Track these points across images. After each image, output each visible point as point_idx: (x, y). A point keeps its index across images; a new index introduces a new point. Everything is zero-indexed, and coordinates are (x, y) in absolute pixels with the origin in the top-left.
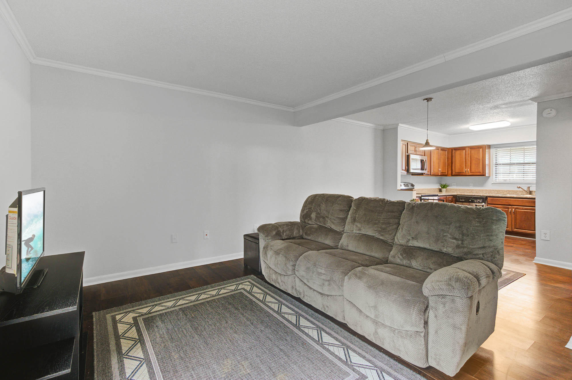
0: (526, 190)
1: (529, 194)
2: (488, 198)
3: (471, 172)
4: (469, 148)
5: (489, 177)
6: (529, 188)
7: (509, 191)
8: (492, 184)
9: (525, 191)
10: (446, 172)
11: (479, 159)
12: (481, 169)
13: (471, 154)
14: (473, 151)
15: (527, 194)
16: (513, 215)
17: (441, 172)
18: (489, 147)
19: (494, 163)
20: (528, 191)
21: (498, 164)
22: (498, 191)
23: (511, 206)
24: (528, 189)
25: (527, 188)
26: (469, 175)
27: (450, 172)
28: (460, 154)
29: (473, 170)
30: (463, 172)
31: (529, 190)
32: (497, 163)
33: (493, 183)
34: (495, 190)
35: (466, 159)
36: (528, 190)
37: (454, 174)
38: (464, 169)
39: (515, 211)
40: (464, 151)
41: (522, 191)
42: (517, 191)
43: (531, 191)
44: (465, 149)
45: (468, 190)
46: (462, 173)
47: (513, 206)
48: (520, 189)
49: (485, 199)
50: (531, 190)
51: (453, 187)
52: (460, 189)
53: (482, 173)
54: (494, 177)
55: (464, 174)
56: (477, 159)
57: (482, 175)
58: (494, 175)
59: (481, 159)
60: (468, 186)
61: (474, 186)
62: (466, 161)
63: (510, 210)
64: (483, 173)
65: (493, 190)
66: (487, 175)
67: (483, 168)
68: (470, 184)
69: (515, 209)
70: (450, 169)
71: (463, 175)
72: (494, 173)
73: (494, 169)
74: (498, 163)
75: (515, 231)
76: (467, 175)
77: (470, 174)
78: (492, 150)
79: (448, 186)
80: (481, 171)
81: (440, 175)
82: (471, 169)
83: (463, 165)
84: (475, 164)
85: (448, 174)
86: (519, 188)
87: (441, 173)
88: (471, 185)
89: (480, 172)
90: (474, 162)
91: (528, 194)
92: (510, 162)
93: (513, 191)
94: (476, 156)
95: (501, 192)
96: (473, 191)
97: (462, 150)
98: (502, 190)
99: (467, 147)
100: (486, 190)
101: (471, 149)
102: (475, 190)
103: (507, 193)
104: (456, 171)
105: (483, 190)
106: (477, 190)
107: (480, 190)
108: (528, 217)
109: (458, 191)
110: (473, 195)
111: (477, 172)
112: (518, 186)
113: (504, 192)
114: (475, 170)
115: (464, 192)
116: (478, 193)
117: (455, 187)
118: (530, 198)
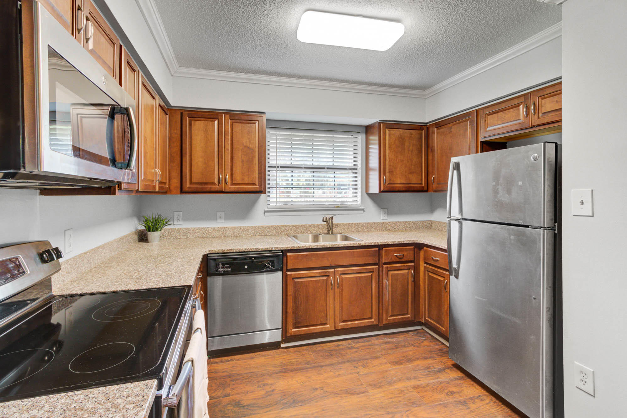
2: (288, 254)
3: (233, 184)
4: (228, 117)
6: (332, 218)
7: (295, 226)
8: (265, 212)
10: (168, 181)
11: (253, 150)
12: (256, 175)
13: (232, 134)
14: (238, 127)
16: (337, 291)
20: (331, 226)
22: (277, 229)
23: (333, 270)
24: (330, 221)
26: (229, 190)
27: (176, 182)
28: (206, 131)
29: (238, 178)
30: (213, 183)
33: (266, 210)
34: (272, 227)
35: (220, 146)
36: (330, 224)
37: (189, 188)
38: (216, 173)
39: (342, 279)
40: (216, 123)
43: (333, 225)
44: (218, 118)
45: (214, 229)
46: (209, 186)
47: (336, 269)
49: (281, 258)
51: (175, 222)
52: (194, 230)
53: (257, 187)
55: (216, 188)
56: (248, 148)
57: (257, 191)
59: (256, 149)
61: (228, 218)
62: (219, 152)
63: (332, 278)
64: (260, 185)
65: (268, 227)
67: (260, 173)
68: (219, 214)
69: (340, 274)
70: (176, 174)
71: (213, 190)
75: (339, 328)
76: (223, 190)
77: (231, 188)
80: (256, 181)
81: (157, 190)
82: (234, 176)
83: (213, 160)
84: (242, 161)
85: (169, 188)
87: (160, 182)
88: (220, 217)
89: (254, 184)
90: (239, 156)
91: (331, 231)
92: (291, 163)
93: (304, 226)
94: (245, 141)
95: (283, 229)
96: (226, 232)
97: (211, 119)
98: (284, 226)
99: (223, 113)
100: (255, 227)
101: (233, 121)
102: (232, 228)
103: (293, 231)
104: (194, 180)
105: (248, 229)
106: (235, 227)
107: (240, 228)
108: (361, 289)
109: (189, 235)
110: (253, 250)
111: (247, 182)
112: (324, 217)
113: (289, 230)
114: (243, 179)
115: (204, 236)
116: (237, 236)
117: (181, 222)
118: (366, 245)
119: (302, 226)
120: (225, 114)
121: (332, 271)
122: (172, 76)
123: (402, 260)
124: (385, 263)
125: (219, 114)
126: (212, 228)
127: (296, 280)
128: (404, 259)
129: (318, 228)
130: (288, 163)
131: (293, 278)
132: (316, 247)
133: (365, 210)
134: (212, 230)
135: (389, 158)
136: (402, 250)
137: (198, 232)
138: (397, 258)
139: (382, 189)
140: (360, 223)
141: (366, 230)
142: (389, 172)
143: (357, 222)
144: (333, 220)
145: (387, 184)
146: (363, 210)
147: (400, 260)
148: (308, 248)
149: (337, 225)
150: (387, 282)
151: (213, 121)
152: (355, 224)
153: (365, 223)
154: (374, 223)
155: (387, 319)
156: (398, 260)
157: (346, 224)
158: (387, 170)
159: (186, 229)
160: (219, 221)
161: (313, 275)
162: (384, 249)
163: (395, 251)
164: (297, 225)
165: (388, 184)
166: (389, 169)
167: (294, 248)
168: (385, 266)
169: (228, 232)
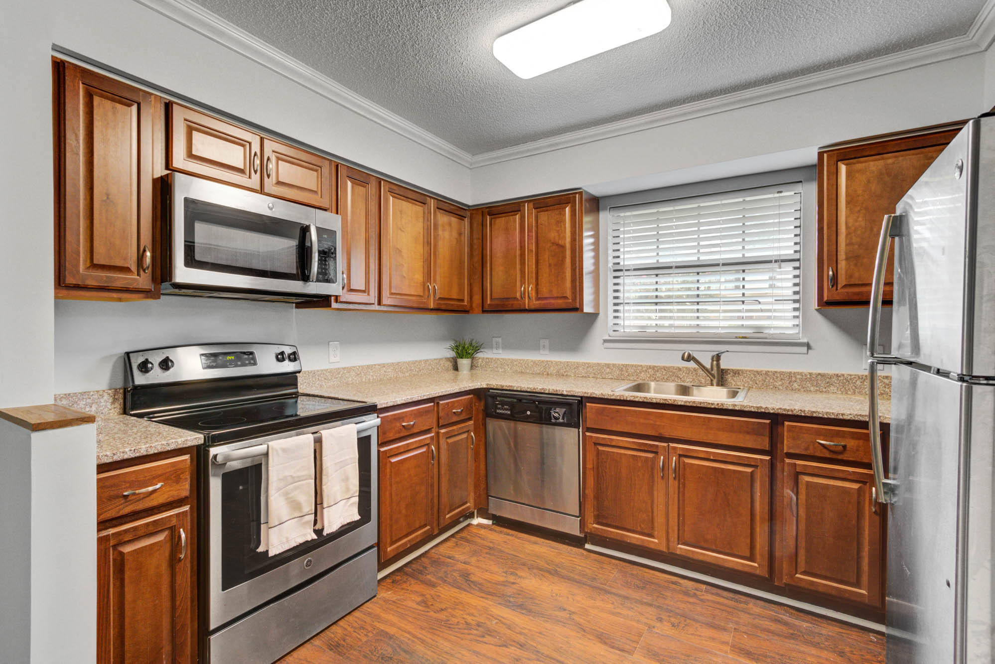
0: (708, 366)
1: (718, 385)
2: (588, 404)
3: (538, 299)
4: (531, 205)
5: (594, 316)
6: (717, 358)
7: (653, 368)
8: (605, 341)
9: (707, 370)
10: (466, 298)
11: (563, 247)
12: (568, 284)
13: (537, 226)
14: (544, 217)
15: (712, 385)
16: (673, 484)
17: (438, 296)
18: (596, 204)
19: (610, 265)
20: (715, 372)
21: (621, 270)
22: (622, 370)
23: (665, 445)
24: (715, 362)
25: (713, 360)
26: (533, 307)
27: (476, 298)
28: (507, 231)
29: (545, 292)
30: (516, 299)
31: (718, 365)
32: (619, 263)
33: (607, 338)
34: (614, 365)
35: (522, 248)
36: (715, 368)
37: (490, 307)
38: (518, 284)
39: (678, 462)
40: (518, 216)
41: (695, 370)
42: (680, 369)
43: (723, 370)
44: (519, 211)
45: (534, 362)
46: (511, 303)
47: (671, 445)
48: (692, 364)
49: (575, 407)
50: (722, 367)
51: (495, 351)
52: (512, 361)
53: (571, 301)
54: (611, 314)
55: (516, 305)
56: (558, 245)
57: (571, 307)
58: (611, 308)
59: (568, 246)
60: (536, 348)
61: (554, 348)
62: (522, 255)
63: (662, 457)
64: (574, 299)
65: (608, 366)
66: (588, 309)
67: (573, 281)
68: (542, 342)
69: (680, 456)
70: (477, 289)
71: (515, 307)
72: (611, 301)
73: (611, 288)
74: (622, 263)
75: (678, 552)
76: (527, 307)
77: (536, 304)
78: (606, 217)
79: (477, 349)
80: (568, 294)
81: (432, 307)
82: (539, 287)
83: (515, 268)
84: (550, 265)
85: (471, 306)
86: (690, 358)
87: (440, 299)
88: (544, 347)
89: (566, 298)
90: (546, 256)
91: (715, 382)
92: (658, 261)
93: (669, 368)
94: (553, 235)
95: (631, 370)
96: (549, 368)
97: (513, 213)
98: (633, 366)
99: (526, 202)
100: (588, 364)
101: (538, 210)
102: (556, 362)
103: (649, 376)
104: (495, 296)
105: (577, 366)
106: (561, 362)
107: (568, 364)
108: (724, 493)
109: (506, 367)
110: (537, 391)
111: (555, 296)
112: (684, 353)
113: (640, 372)
114: (551, 291)
115: (523, 371)
116: (563, 375)
117: (500, 351)
118: (737, 408)
119: (664, 368)
120: (529, 202)
121: (664, 447)
122: (470, 169)
123: (840, 457)
124: (790, 455)
125: (522, 204)
126: (532, 361)
127: (601, 448)
128: (845, 457)
129: (696, 374)
130: (652, 261)
131: (595, 444)
132: (632, 399)
133: (812, 344)
134: (532, 363)
135: (847, 227)
136: (838, 434)
137: (516, 365)
138: (825, 450)
139: (825, 299)
140: (798, 373)
141: (812, 389)
142: (847, 259)
143: (789, 370)
144: (721, 362)
145: (839, 286)
146: (808, 346)
147: (834, 456)
148: (618, 398)
149: (737, 373)
150: (794, 498)
151: (514, 215)
152: (782, 373)
153: (811, 374)
154: (837, 376)
155: (792, 576)
156: (827, 455)
157: (759, 373)
158: (842, 255)
159: (503, 359)
160: (541, 352)
161: (627, 445)
162: (786, 423)
163: (819, 434)
164: (655, 366)
165: (845, 286)
166: (846, 254)
167: (595, 396)
168: (787, 461)
169: (552, 368)
